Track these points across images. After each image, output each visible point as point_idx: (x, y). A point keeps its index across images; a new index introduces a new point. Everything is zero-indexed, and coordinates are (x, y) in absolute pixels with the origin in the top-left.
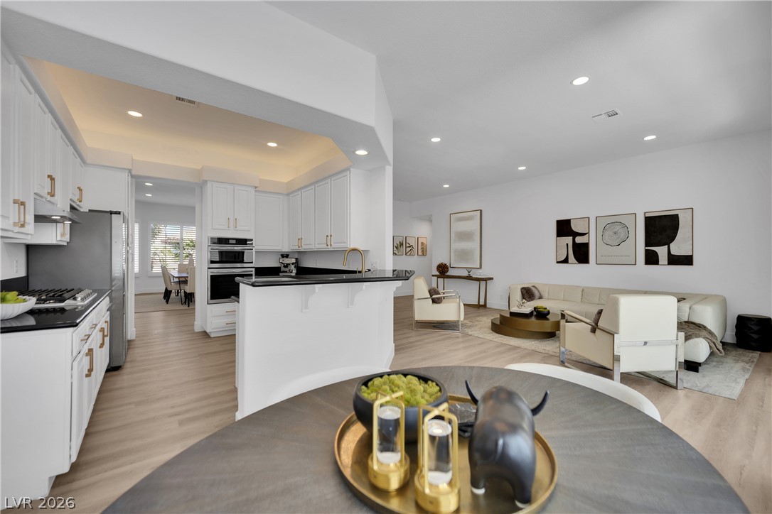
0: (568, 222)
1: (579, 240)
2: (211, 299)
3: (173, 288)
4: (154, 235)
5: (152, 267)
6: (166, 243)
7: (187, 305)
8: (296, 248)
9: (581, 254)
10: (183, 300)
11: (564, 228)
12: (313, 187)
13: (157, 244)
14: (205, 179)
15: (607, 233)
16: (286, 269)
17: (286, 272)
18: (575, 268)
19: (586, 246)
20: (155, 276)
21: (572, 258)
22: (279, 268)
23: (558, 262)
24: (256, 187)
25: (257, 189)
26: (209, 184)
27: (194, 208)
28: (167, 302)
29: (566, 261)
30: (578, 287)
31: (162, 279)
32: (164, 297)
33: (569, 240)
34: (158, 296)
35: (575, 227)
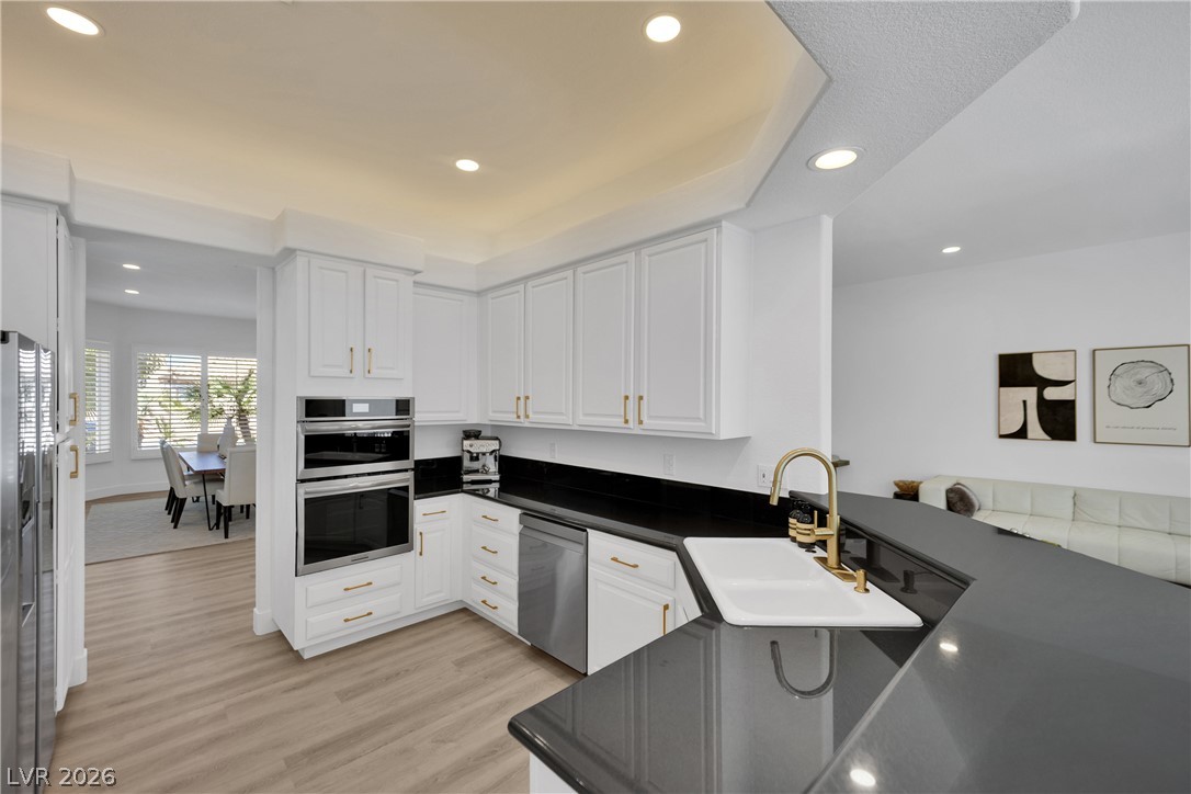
0: (1027, 358)
1: (1051, 394)
2: (306, 562)
3: (188, 491)
4: (146, 370)
5: (141, 437)
6: (170, 381)
7: (222, 531)
8: (508, 418)
9: (1059, 421)
10: (213, 522)
11: (1015, 370)
12: (569, 273)
13: (151, 390)
14: (291, 244)
15: (1119, 384)
16: (476, 465)
17: (477, 471)
18: (1041, 449)
19: (1069, 406)
20: (146, 459)
21: (1035, 428)
22: (457, 461)
23: (1001, 436)
24: (416, 272)
25: (418, 278)
26: (301, 261)
27: (250, 323)
28: (176, 521)
29: (1022, 434)
30: (1062, 488)
31: (162, 465)
32: (169, 507)
33: (1030, 394)
34: (154, 501)
35: (1041, 367)
